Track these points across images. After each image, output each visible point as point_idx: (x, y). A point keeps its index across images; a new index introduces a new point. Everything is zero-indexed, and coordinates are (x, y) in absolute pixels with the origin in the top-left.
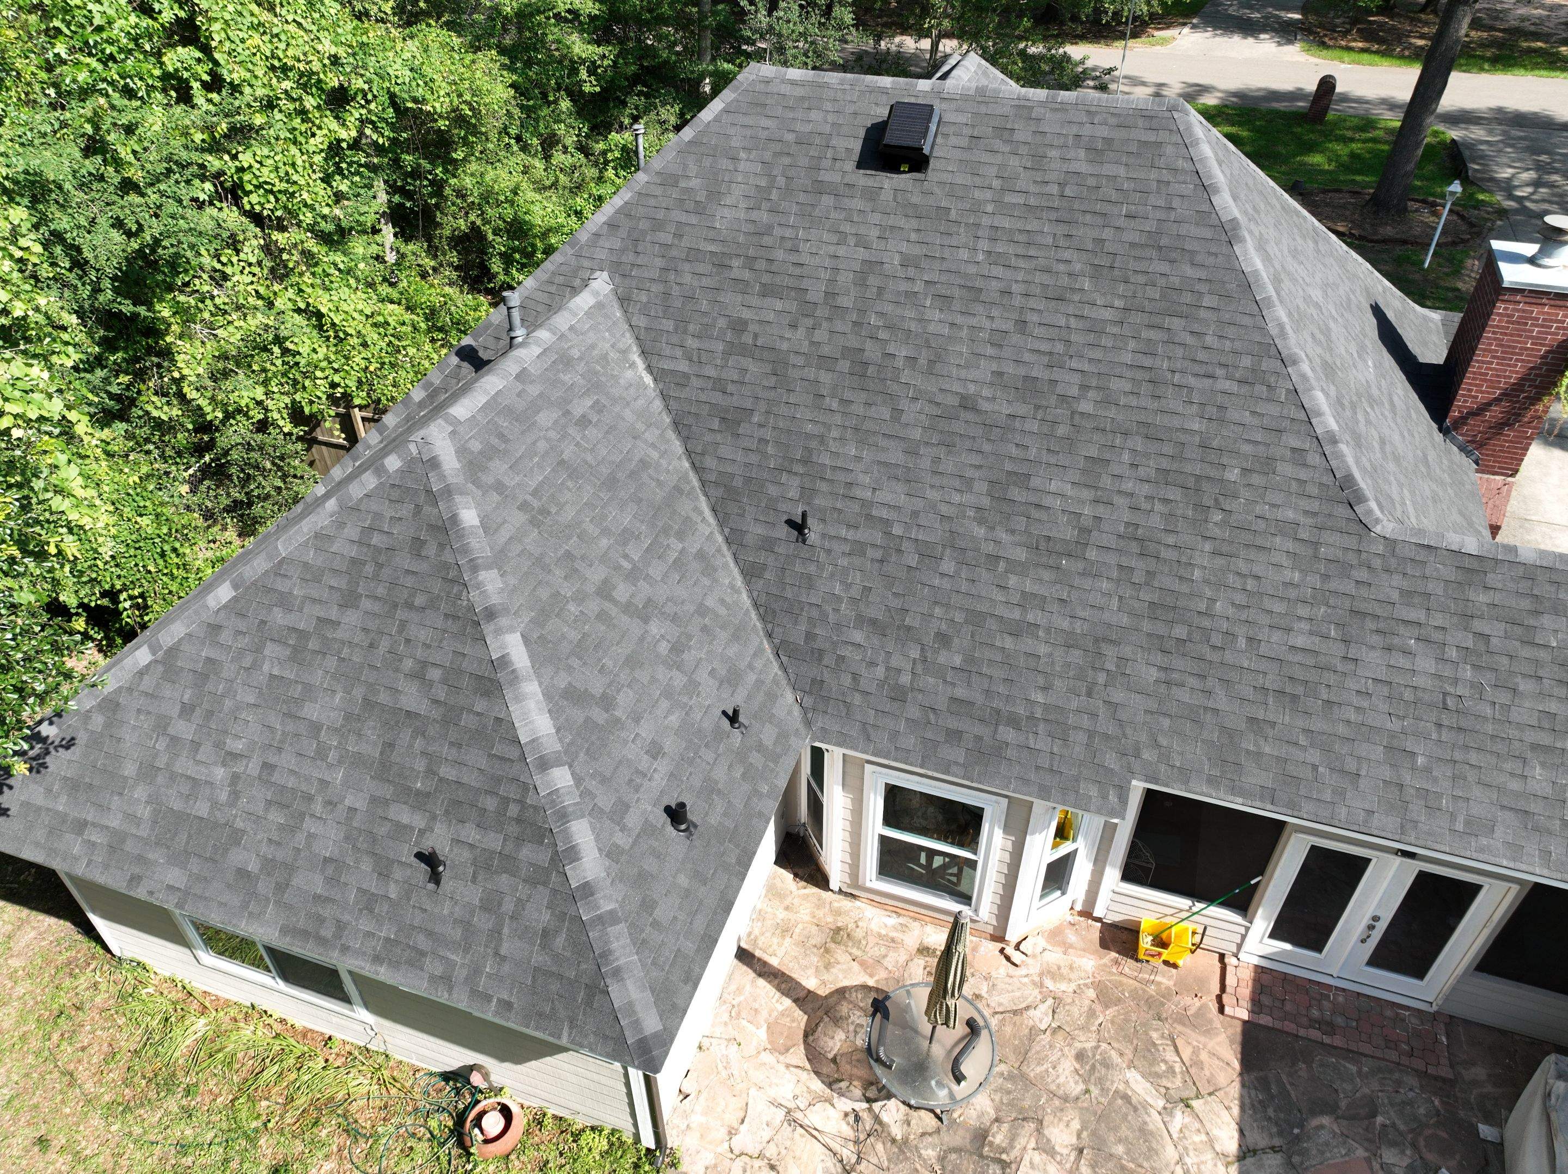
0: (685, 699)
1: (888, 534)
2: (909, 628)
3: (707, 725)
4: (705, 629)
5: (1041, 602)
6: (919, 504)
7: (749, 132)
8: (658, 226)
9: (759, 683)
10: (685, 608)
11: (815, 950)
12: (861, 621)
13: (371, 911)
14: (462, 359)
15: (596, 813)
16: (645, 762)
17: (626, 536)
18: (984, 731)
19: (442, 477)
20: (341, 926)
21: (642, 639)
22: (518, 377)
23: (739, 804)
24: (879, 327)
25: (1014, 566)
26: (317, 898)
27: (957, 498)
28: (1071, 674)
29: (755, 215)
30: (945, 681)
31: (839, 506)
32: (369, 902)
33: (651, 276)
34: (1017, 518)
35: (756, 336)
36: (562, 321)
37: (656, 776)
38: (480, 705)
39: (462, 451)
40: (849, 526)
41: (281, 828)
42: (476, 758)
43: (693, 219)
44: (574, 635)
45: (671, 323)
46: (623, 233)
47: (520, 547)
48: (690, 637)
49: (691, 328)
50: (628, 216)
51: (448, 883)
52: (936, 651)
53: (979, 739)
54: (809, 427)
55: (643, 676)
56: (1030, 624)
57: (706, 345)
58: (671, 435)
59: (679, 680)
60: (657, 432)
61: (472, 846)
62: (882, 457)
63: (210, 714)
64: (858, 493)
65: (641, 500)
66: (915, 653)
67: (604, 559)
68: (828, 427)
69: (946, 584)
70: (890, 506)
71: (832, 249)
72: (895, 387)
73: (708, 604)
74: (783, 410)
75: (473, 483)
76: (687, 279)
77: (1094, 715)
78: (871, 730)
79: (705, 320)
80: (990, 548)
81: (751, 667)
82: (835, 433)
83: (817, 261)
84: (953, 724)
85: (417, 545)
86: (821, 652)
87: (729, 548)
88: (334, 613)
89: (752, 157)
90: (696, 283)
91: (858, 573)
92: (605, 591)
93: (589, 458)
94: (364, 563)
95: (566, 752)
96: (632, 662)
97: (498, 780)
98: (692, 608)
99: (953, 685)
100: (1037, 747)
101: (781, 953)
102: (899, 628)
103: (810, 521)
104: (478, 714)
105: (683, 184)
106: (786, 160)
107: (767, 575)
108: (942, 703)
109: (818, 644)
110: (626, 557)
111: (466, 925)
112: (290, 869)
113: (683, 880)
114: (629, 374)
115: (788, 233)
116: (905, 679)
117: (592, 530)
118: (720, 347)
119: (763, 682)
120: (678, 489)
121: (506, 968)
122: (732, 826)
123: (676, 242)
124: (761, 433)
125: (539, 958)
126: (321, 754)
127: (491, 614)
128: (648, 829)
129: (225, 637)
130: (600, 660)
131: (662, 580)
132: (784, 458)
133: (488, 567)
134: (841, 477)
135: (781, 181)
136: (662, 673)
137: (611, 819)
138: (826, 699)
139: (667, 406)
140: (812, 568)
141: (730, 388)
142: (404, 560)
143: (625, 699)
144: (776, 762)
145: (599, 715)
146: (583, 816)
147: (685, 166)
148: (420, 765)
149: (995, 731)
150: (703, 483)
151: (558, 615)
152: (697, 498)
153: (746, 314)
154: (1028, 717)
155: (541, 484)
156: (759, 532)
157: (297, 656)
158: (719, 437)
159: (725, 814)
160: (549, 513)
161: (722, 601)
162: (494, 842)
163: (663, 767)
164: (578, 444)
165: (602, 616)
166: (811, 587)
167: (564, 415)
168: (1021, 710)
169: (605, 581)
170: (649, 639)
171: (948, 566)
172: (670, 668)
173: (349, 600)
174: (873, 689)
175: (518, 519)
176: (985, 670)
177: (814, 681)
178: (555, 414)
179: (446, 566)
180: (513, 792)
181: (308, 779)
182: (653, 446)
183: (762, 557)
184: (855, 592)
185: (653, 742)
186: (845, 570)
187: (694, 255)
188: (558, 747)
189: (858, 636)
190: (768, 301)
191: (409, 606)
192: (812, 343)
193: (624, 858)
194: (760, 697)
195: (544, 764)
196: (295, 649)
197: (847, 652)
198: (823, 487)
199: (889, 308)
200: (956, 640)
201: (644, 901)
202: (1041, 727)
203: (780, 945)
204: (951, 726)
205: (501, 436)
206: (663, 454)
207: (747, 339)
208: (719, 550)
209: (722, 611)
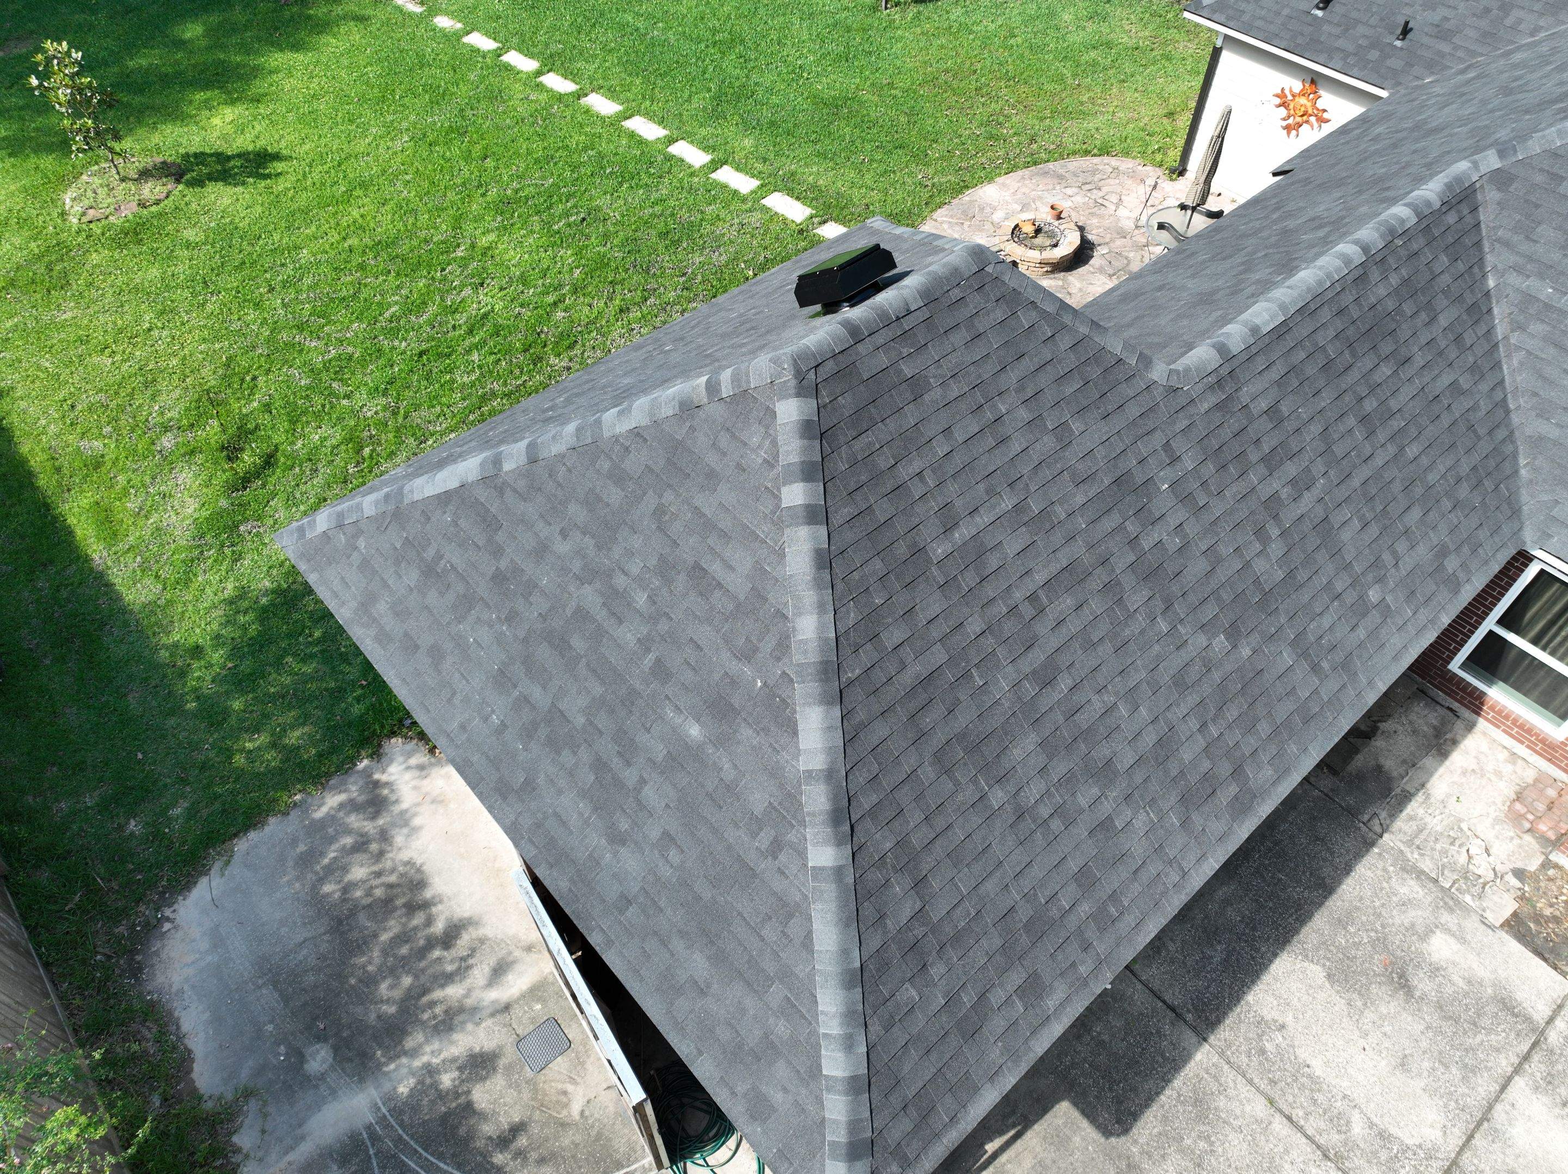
23: (1340, 43)
81: (1456, 48)
209: (1508, 22)
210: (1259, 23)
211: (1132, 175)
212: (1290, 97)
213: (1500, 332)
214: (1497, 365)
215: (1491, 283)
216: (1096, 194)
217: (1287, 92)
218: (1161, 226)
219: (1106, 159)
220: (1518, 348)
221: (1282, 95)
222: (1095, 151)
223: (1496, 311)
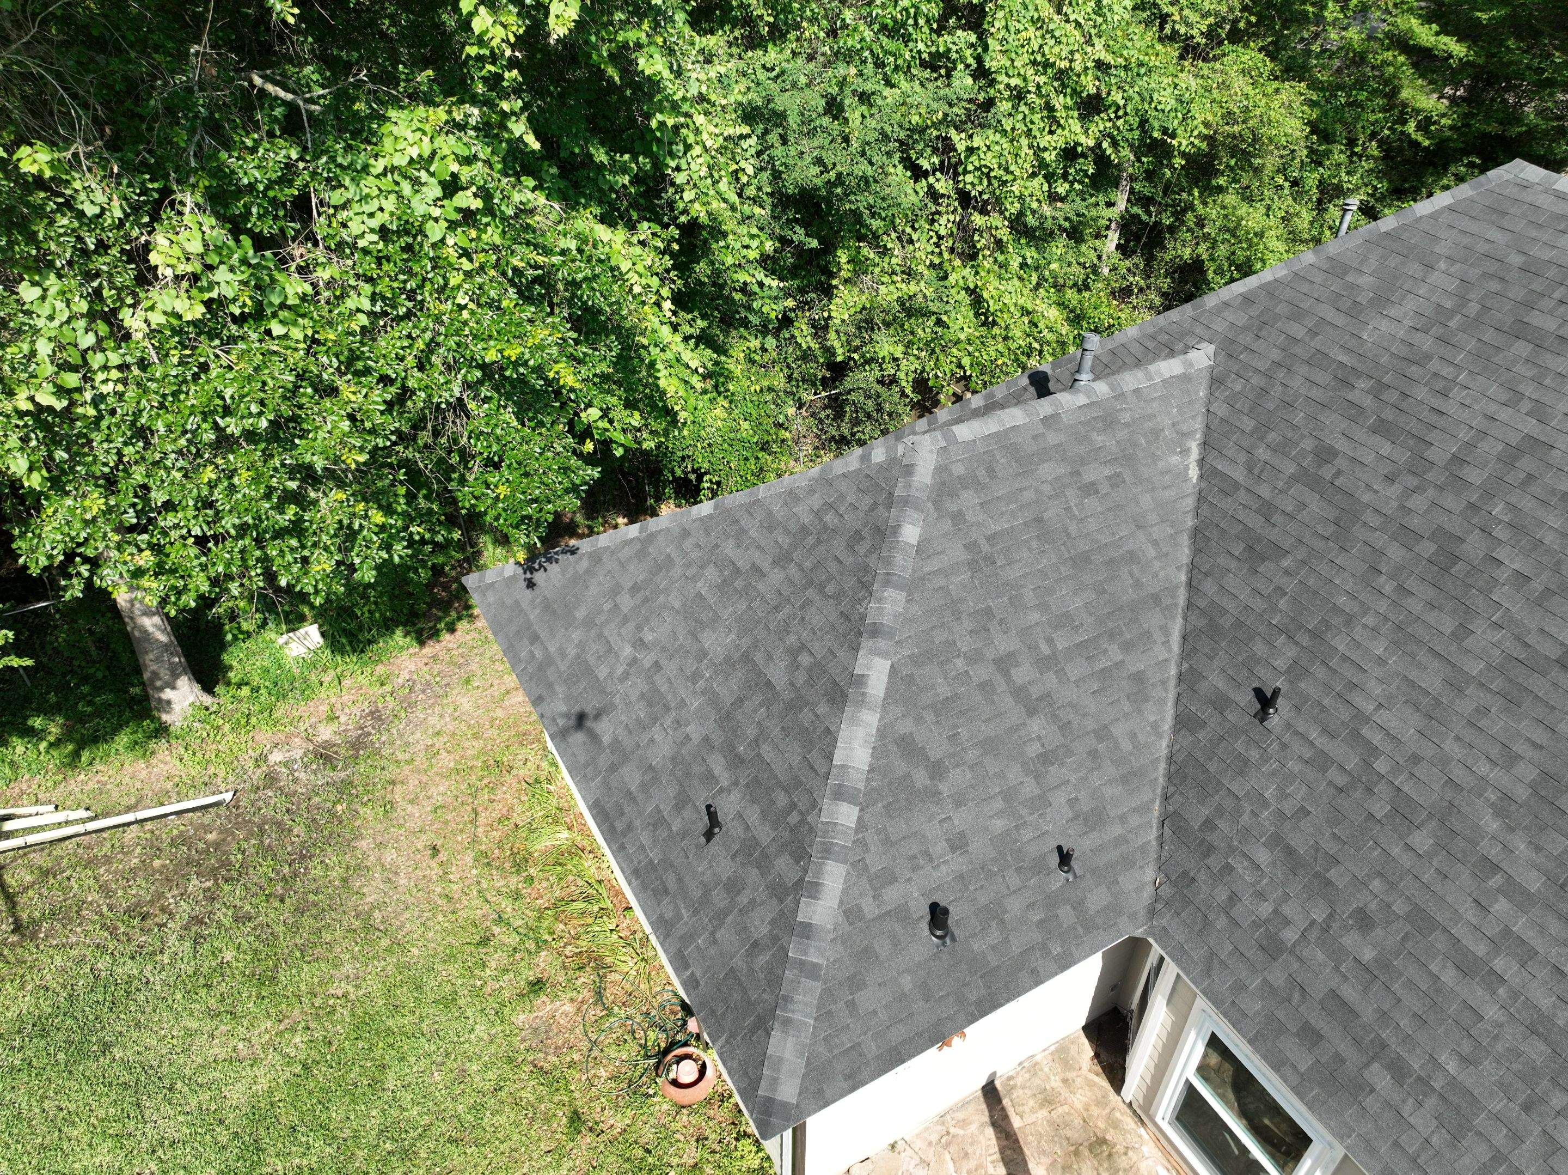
0: (1024, 812)
1: (1367, 764)
2: (1328, 883)
3: (1033, 850)
4: (1093, 754)
5: (1526, 955)
6: (1428, 750)
7: (1466, 240)
8: (1297, 314)
9: (1121, 840)
10: (1084, 722)
11: (1065, 1143)
12: (1276, 841)
13: (655, 829)
14: (1032, 384)
15: (860, 866)
16: (940, 847)
17: (1064, 621)
18: (1353, 1057)
19: (908, 486)
20: (630, 827)
21: (1014, 729)
22: (1045, 420)
24: (1500, 521)
25: (1513, 890)
26: (629, 793)
27: (1483, 768)
28: (1516, 1066)
29: (1416, 338)
30: (1336, 968)
31: (1326, 702)
32: (658, 822)
33: (1259, 366)
34: (1555, 835)
35: (1339, 473)
36: (1131, 380)
37: (943, 867)
38: (822, 709)
39: (941, 469)
40: (1325, 731)
41: (638, 720)
42: (794, 753)
43: (1340, 320)
44: (945, 691)
45: (1252, 423)
46: (1254, 311)
47: (943, 583)
48: (1070, 753)
49: (1271, 436)
50: (1271, 295)
51: (715, 847)
52: (1346, 928)
53: (1339, 1059)
54: (1342, 600)
55: (992, 766)
56: (1493, 972)
57: (1276, 461)
58: (1185, 540)
59: (1030, 788)
60: (1170, 531)
61: (748, 828)
62: (1413, 675)
63: (646, 600)
64: (1358, 699)
65: (1105, 591)
66: (1319, 915)
67: (1024, 632)
68: (1365, 610)
69: (1406, 860)
70: (1388, 734)
71: (1492, 408)
72: (1480, 600)
73: (1113, 730)
74: (1324, 568)
75: (934, 503)
76: (1296, 383)
77: (1516, 1137)
78: (1216, 966)
79: (1290, 434)
80: (1494, 852)
81: (1123, 818)
82: (1370, 620)
83: (1465, 415)
84: (1319, 1022)
85: (857, 537)
86: (1210, 849)
87: (1177, 686)
88: (766, 565)
89: (1452, 270)
90: (1303, 391)
91: (1304, 789)
92: (1004, 664)
93: (1073, 528)
94: (809, 533)
95: (866, 794)
96: (989, 746)
97: (798, 784)
98: (1090, 724)
99: (1346, 978)
100: (1411, 1120)
101: (1029, 1119)
102: (1317, 875)
103: (1280, 701)
104: (816, 715)
105: (1350, 278)
106: (1495, 286)
107: (1201, 735)
108: (1318, 990)
109: (1213, 838)
110: (1050, 641)
111: (707, 892)
112: (625, 758)
113: (907, 982)
114: (1175, 459)
115: (1446, 371)
116: (1290, 935)
117: (1029, 598)
118: (1290, 469)
119: (1127, 842)
120: (1156, 599)
121: (713, 950)
122: (994, 964)
123: (1307, 339)
124: (1283, 581)
125: (738, 962)
126: (695, 677)
127: (876, 631)
128: (901, 913)
129: (688, 544)
130: (956, 727)
131: (1076, 683)
132: (1293, 620)
133: (898, 587)
134: (1348, 672)
135: (1473, 308)
136: (1014, 773)
137: (871, 882)
138: (1187, 901)
139: (1197, 509)
140: (1255, 755)
141: (1277, 518)
142: (839, 547)
143: (958, 777)
144: (1088, 931)
145: (921, 778)
146: (844, 862)
147: (1366, 259)
148: (752, 733)
149: (1367, 1065)
150: (1190, 605)
151: (941, 664)
152: (1173, 618)
153: (1342, 445)
154: (1419, 1078)
155: (1002, 533)
156: (1220, 685)
157: (724, 586)
158: (1233, 565)
159: (994, 948)
160: (993, 563)
161: (1133, 736)
162: (765, 834)
163: (956, 863)
164: (1068, 509)
165: (986, 687)
166: (1241, 773)
167: (1072, 474)
168: (1416, 1064)
169: (1011, 655)
170: (1023, 733)
171: (1422, 840)
172: (1027, 772)
173: (783, 560)
174: (1246, 923)
175: (957, 553)
176: (1396, 987)
177: (1185, 874)
178: (1063, 470)
179: (866, 569)
180: (802, 802)
181: (675, 693)
182: (1155, 543)
183: (1206, 713)
184: (1288, 807)
185: (962, 835)
186: (1291, 778)
187: (1319, 359)
188: (861, 786)
189: (1263, 857)
190: (1376, 440)
191: (821, 589)
192: (1402, 507)
193: (859, 924)
194: (1113, 855)
195: (840, 794)
196: (724, 582)
197: (1239, 865)
198: (1320, 672)
199: (1527, 504)
200: (1379, 931)
201: (854, 975)
202: (1431, 1102)
203: (1033, 1111)
204: (1313, 1022)
205: (991, 471)
206: (1161, 556)
207: (1327, 472)
208: (1164, 683)
209: (1126, 745)
210: (897, 1034)
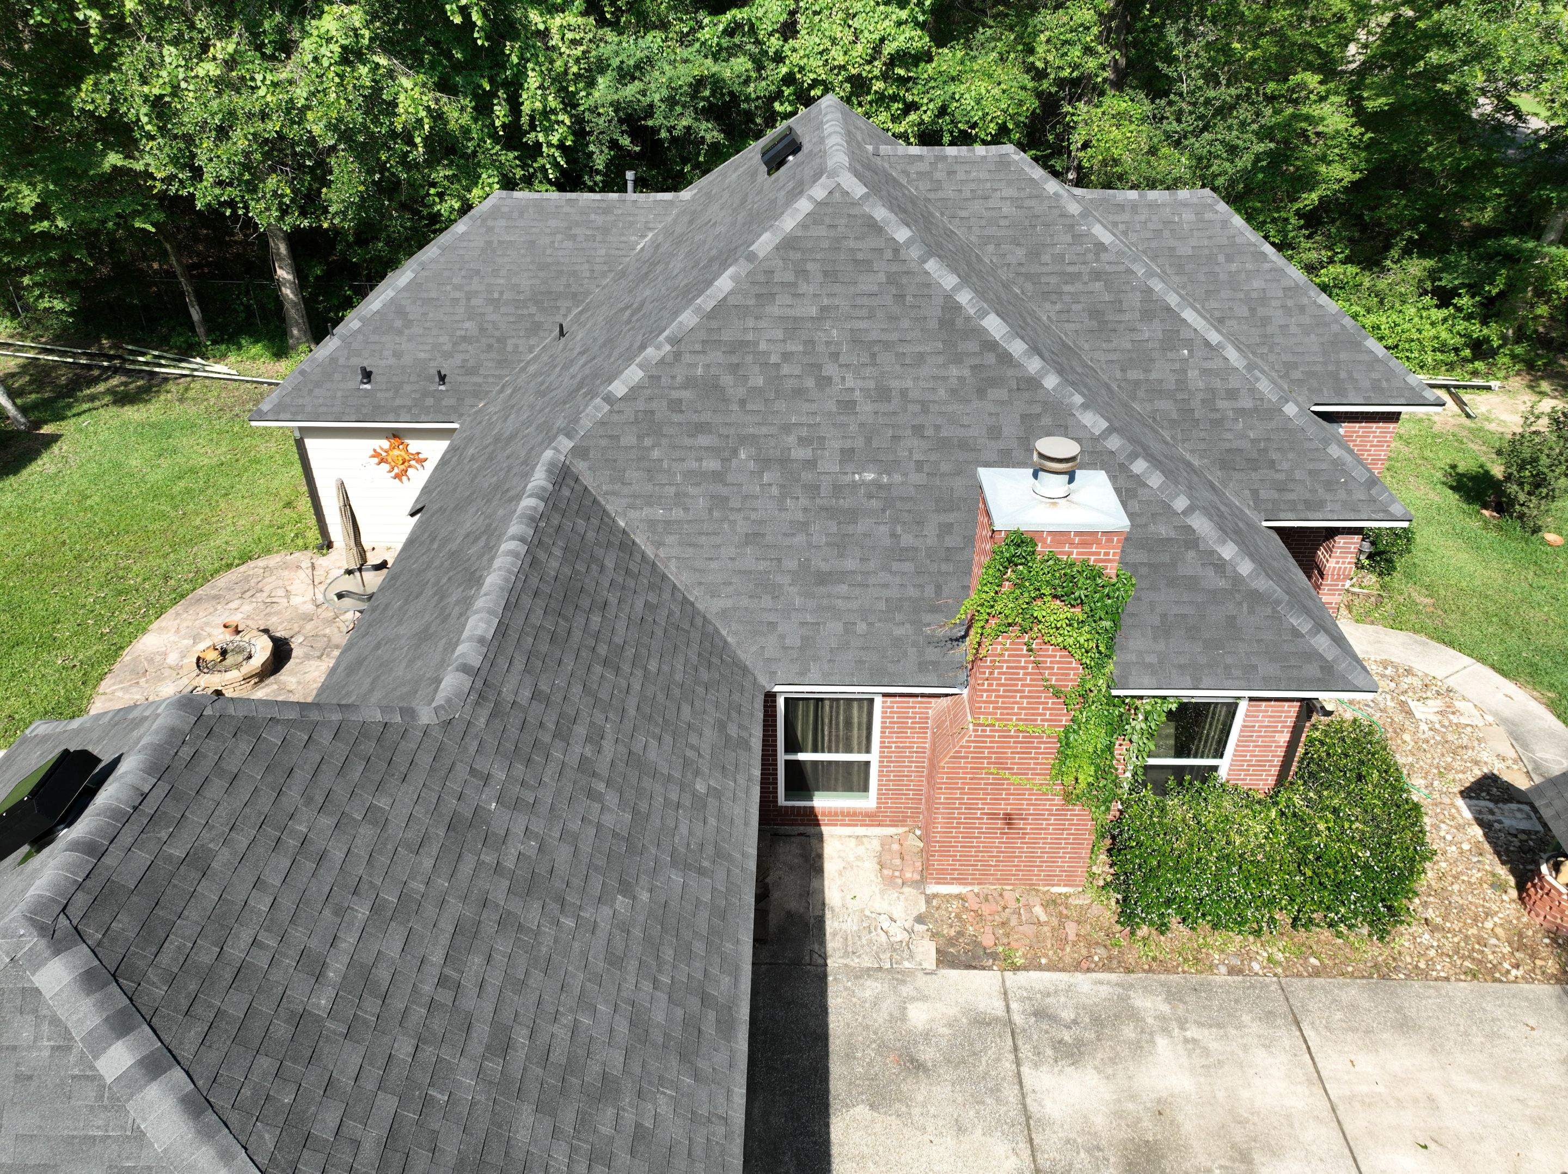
0: (438, 355)
3: (431, 371)
9: (478, 384)
10: (495, 332)
15: (348, 345)
16: (389, 352)
17: (515, 288)
21: (457, 322)
22: (568, 200)
23: (398, 403)
37: (384, 360)
44: (434, 295)
47: (463, 253)
48: (478, 341)
55: (435, 332)
59: (447, 347)
65: (547, 283)
67: (490, 285)
75: (482, 220)
92: (470, 295)
95: (369, 320)
96: (440, 324)
98: (497, 334)
110: (501, 293)
113: (339, 394)
114: (633, 238)
117: (503, 272)
119: (481, 386)
120: (574, 295)
122: (382, 404)
128: (354, 368)
130: (429, 311)
136: (444, 339)
137: (348, 352)
143: (416, 330)
144: (435, 411)
145: (398, 324)
146: (342, 340)
151: (439, 284)
152: (578, 306)
155: (509, 242)
159: (386, 398)
160: (495, 252)
161: (516, 346)
163: (392, 361)
164: (553, 242)
165: (455, 301)
167: (566, 228)
169: (476, 292)
170: (460, 325)
172: (451, 340)
175: (479, 243)
178: (562, 225)
182: (592, 271)
185: (402, 352)
188: (369, 316)
193: (333, 365)
194: (470, 388)
201: (319, 381)
205: (522, 214)
206: (592, 277)
208: (551, 331)
210: (321, 410)
211: (285, 566)
212: (384, 454)
213: (650, 553)
214: (664, 577)
215: (622, 524)
216: (261, 597)
217: (379, 450)
218: (340, 596)
219: (251, 564)
220: (669, 559)
221: (376, 454)
222: (237, 561)
223: (637, 540)
